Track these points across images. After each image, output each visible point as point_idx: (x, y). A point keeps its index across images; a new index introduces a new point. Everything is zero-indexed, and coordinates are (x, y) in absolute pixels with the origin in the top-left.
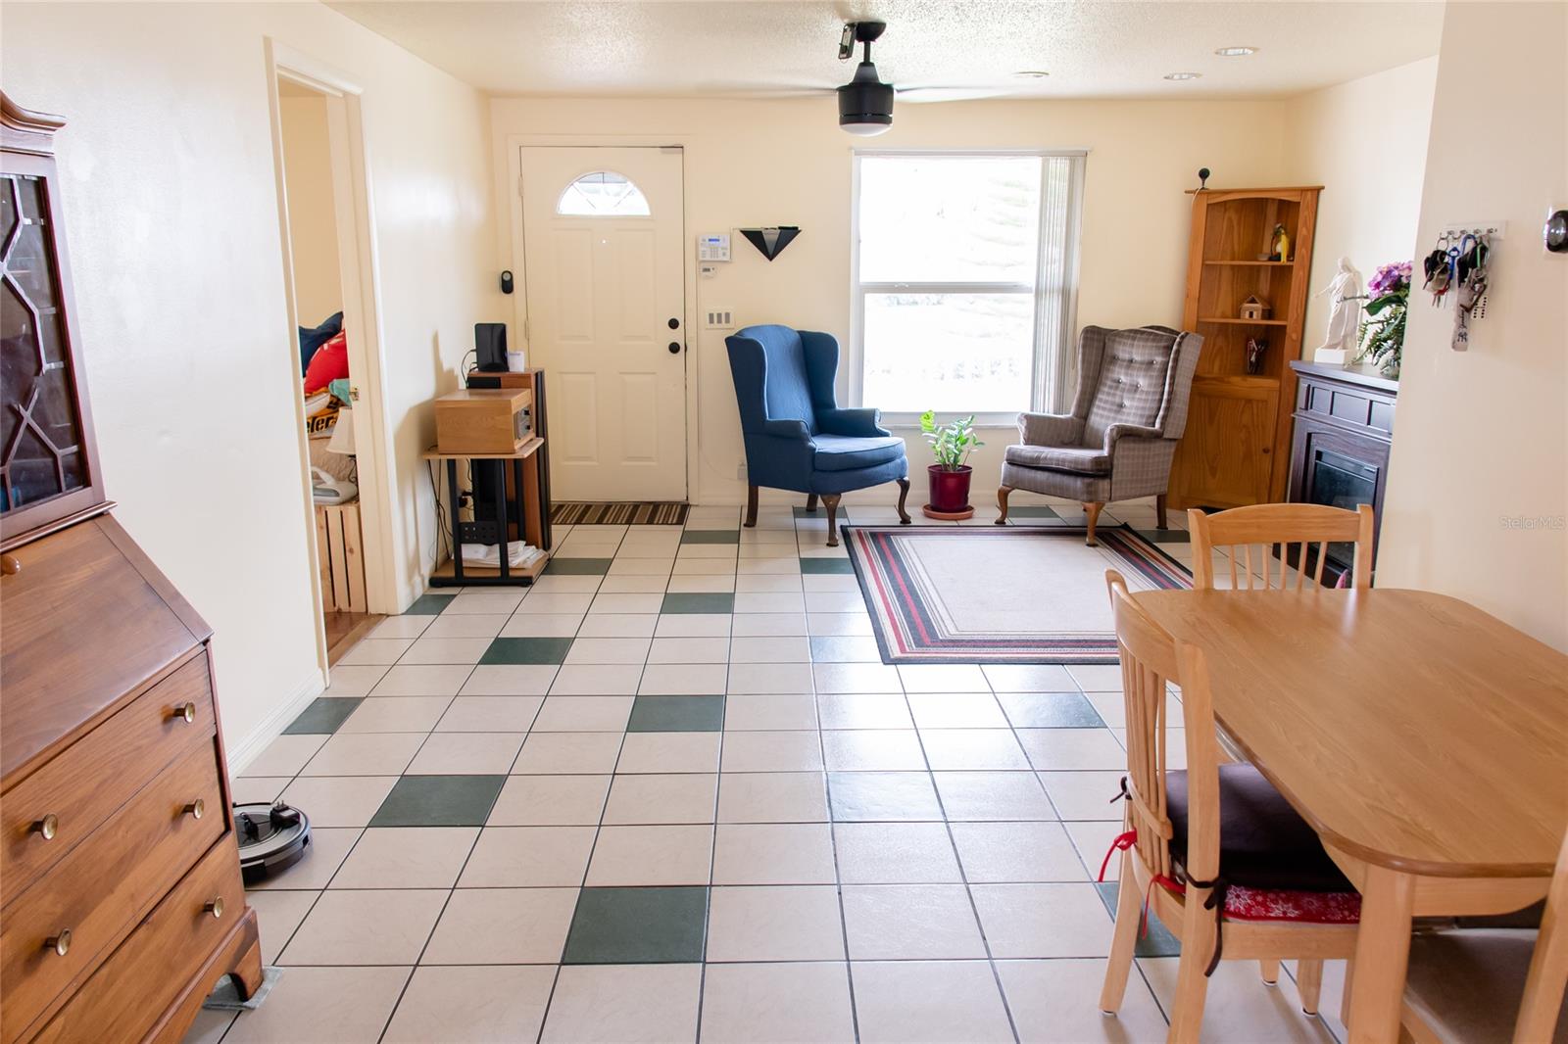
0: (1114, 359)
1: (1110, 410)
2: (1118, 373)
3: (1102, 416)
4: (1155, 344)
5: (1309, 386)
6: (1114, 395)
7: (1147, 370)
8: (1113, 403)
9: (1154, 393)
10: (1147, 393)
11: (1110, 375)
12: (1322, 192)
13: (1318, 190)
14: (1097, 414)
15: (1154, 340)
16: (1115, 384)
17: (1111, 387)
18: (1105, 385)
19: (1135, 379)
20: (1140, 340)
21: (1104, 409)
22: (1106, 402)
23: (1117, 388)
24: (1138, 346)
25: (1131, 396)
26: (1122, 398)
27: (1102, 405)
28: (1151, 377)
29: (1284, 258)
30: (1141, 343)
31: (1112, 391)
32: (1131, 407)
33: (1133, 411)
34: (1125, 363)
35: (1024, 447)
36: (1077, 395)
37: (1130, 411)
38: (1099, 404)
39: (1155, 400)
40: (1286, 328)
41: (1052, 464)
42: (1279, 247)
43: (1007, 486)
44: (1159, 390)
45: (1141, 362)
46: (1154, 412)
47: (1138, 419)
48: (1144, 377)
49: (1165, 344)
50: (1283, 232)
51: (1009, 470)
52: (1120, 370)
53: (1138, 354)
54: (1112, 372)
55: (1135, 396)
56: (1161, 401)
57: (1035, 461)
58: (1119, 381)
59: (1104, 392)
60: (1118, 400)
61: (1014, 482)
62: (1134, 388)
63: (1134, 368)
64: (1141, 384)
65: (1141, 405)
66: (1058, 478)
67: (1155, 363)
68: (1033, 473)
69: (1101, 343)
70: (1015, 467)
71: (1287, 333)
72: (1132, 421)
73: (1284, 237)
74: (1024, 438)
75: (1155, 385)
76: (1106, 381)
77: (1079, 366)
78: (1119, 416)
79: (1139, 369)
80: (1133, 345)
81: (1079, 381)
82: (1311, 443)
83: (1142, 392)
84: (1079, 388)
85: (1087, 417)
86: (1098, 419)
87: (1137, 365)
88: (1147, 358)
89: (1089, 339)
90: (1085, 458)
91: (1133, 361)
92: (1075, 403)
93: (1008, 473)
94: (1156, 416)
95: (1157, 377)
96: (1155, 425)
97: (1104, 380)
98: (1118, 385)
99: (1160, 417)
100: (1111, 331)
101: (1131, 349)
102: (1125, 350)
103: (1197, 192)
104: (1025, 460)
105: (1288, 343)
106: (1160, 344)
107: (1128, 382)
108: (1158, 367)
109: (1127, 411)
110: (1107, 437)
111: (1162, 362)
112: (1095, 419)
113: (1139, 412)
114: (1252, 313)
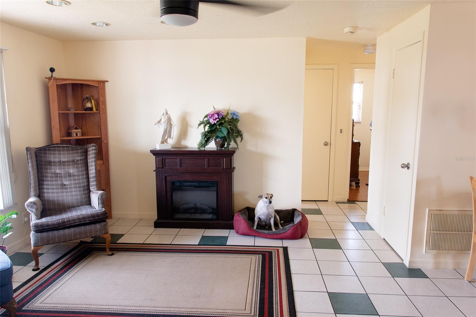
0: (50, 163)
1: (56, 189)
2: (54, 169)
3: (53, 193)
4: (75, 152)
5: (163, 158)
6: (57, 180)
7: (73, 165)
8: (57, 185)
9: (82, 175)
10: (78, 176)
11: (49, 171)
12: (106, 84)
13: (104, 82)
14: (47, 193)
15: (73, 150)
16: (54, 175)
17: (52, 177)
18: (46, 177)
19: (67, 170)
20: (64, 150)
21: (53, 189)
22: (53, 185)
23: (57, 177)
25: (68, 179)
26: (62, 181)
27: (50, 187)
28: (77, 168)
29: (94, 109)
30: (66, 152)
31: (54, 179)
32: (70, 184)
33: (73, 186)
34: (57, 164)
35: (44, 220)
36: (32, 185)
37: (70, 186)
38: (47, 187)
39: (84, 178)
40: (100, 138)
41: (76, 222)
42: (89, 105)
43: (39, 246)
44: (85, 173)
45: (67, 162)
46: (86, 184)
47: (78, 189)
48: (72, 168)
49: (81, 151)
50: (92, 98)
51: (39, 236)
52: (55, 167)
53: (65, 158)
54: (50, 169)
55: (71, 178)
56: (88, 178)
57: (62, 225)
58: (56, 173)
59: (48, 180)
60: (59, 183)
61: (46, 242)
62: (67, 175)
63: (64, 165)
64: (71, 172)
65: (77, 182)
66: (82, 228)
67: (75, 160)
68: (61, 232)
69: (34, 155)
70: (45, 232)
71: (102, 141)
72: (75, 191)
73: (92, 101)
74: (36, 216)
75: (82, 171)
76: (47, 175)
77: (30, 169)
78: (64, 190)
79: (68, 165)
80: (60, 154)
81: (32, 177)
82: (167, 180)
83: (74, 176)
84: (32, 182)
85: (40, 195)
86: (51, 195)
87: (66, 164)
88: (71, 159)
89: (30, 154)
90: (98, 213)
91: (62, 161)
92: (32, 189)
93: (40, 238)
94: (88, 185)
95: (81, 167)
96: (91, 190)
97: (44, 175)
98: (57, 175)
99: (93, 185)
100: (36, 148)
101: (59, 156)
102: (54, 157)
103: (50, 79)
104: (54, 226)
105: (103, 144)
106: (78, 151)
107: (63, 172)
108: (80, 162)
109: (68, 187)
110: (99, 199)
111: (81, 160)
112: (48, 195)
113: (77, 185)
114: (77, 134)
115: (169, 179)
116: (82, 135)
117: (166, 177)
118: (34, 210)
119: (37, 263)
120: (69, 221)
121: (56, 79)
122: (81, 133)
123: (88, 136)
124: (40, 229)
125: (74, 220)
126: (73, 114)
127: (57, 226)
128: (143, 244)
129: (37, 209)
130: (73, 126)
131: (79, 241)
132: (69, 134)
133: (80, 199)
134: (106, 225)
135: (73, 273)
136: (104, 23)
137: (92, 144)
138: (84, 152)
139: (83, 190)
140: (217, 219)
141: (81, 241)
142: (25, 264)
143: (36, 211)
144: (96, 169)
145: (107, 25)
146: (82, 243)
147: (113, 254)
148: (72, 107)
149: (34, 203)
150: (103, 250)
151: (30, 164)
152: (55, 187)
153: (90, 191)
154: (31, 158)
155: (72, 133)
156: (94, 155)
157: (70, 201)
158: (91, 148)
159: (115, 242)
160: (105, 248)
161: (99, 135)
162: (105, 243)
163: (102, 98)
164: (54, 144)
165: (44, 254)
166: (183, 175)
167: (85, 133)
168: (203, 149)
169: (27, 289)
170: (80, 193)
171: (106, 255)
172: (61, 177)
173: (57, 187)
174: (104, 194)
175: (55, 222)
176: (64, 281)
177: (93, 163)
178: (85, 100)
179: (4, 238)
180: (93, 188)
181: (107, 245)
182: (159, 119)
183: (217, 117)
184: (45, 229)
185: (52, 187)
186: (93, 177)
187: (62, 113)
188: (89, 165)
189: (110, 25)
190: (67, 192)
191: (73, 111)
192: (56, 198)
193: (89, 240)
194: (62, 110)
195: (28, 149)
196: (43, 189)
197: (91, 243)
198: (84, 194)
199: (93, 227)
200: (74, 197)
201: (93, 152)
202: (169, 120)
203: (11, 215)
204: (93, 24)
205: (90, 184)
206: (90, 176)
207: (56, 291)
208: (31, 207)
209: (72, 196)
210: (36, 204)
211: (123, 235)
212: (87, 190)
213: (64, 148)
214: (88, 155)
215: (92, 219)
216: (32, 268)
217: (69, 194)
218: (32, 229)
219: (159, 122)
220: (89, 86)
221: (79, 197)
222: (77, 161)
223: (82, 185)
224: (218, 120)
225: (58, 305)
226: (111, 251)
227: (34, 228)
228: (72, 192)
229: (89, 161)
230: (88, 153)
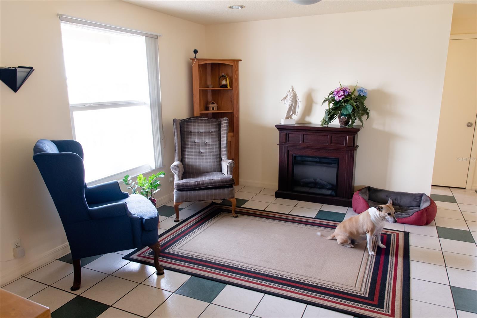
0: (191, 133)
1: (195, 155)
2: (194, 138)
3: (192, 159)
4: (211, 124)
5: (286, 133)
6: (195, 148)
7: (209, 135)
8: (195, 152)
9: (216, 145)
10: (212, 145)
11: (189, 140)
12: (240, 62)
13: (238, 61)
14: (188, 158)
15: (209, 123)
16: (193, 144)
17: (192, 145)
18: (188, 145)
19: (204, 140)
20: (202, 123)
21: (192, 155)
22: (192, 152)
24: (202, 126)
25: (204, 147)
26: (199, 149)
27: (190, 153)
28: (212, 138)
29: (229, 86)
30: (203, 124)
31: (193, 147)
32: (206, 152)
33: (208, 154)
34: (196, 134)
35: (184, 181)
36: (177, 151)
37: (206, 154)
38: (188, 153)
39: (217, 148)
40: (233, 112)
41: (209, 186)
42: (224, 82)
43: (180, 202)
44: (218, 143)
45: (205, 133)
46: (218, 153)
47: (212, 157)
48: (208, 138)
49: (215, 124)
50: (227, 76)
51: (180, 194)
52: (195, 137)
53: (202, 129)
54: (191, 138)
55: (206, 147)
56: (220, 148)
57: (197, 186)
58: (195, 142)
59: (189, 148)
60: (197, 150)
61: (185, 199)
62: (204, 144)
63: (202, 135)
64: (207, 142)
65: (211, 150)
66: (213, 191)
67: (211, 132)
68: (197, 192)
69: (179, 126)
70: (184, 191)
71: (233, 115)
72: (209, 159)
73: (227, 79)
74: (178, 177)
75: (215, 141)
76: (188, 143)
77: (176, 138)
78: (201, 157)
79: (205, 136)
80: (199, 126)
81: (177, 144)
82: (289, 154)
83: (209, 145)
84: (177, 148)
85: (182, 160)
86: (190, 160)
87: (203, 134)
88: (207, 130)
89: (176, 125)
90: (227, 179)
91: (200, 132)
92: (176, 155)
93: (180, 196)
94: (220, 154)
95: (215, 138)
96: (222, 158)
97: (186, 143)
98: (195, 144)
99: (224, 154)
100: (181, 120)
101: (198, 127)
102: (195, 128)
103: (193, 59)
104: (191, 187)
105: (235, 118)
106: (213, 124)
107: (200, 142)
108: (214, 133)
109: (204, 154)
110: (228, 167)
111: (215, 131)
112: (188, 160)
113: (211, 154)
114: (213, 108)
115: (291, 153)
116: (218, 110)
117: (288, 151)
118: (177, 172)
119: (178, 216)
120: (203, 184)
121: (199, 60)
122: (217, 107)
123: (222, 110)
124: (181, 188)
125: (207, 183)
126: (211, 91)
127: (193, 187)
128: (264, 211)
129: (179, 172)
130: (211, 101)
131: (210, 202)
132: (207, 109)
133: (213, 165)
134: (233, 190)
135: (204, 228)
136: (239, 6)
137: (225, 118)
138: (218, 125)
139: (216, 158)
140: (336, 196)
141: (212, 202)
142: (169, 215)
143: (179, 173)
144: (227, 140)
145: (242, 7)
146: (213, 203)
147: (237, 217)
148: (211, 84)
149: (177, 166)
150: (230, 212)
151: (176, 134)
152: (194, 154)
153: (221, 160)
154: (177, 128)
155: (210, 108)
156: (226, 127)
157: (205, 167)
158: (224, 121)
159: (240, 206)
160: (231, 210)
161: (231, 110)
162: (231, 206)
163: (236, 76)
164: (195, 117)
165: (183, 209)
166: (306, 151)
167: (220, 108)
168: (326, 126)
169: (169, 236)
170: (214, 160)
171: (231, 216)
172: (199, 146)
173: (195, 154)
174: (232, 163)
175: (193, 184)
176: (197, 234)
177: (225, 134)
178: (221, 78)
179: (154, 192)
180: (224, 157)
181: (233, 208)
182: (285, 96)
183: (343, 94)
184: (184, 189)
185: (192, 154)
186: (224, 147)
187: (202, 90)
188: (221, 136)
189: (245, 7)
190: (203, 159)
191: (211, 88)
192: (194, 163)
193: (219, 202)
194: (202, 87)
195: (174, 121)
196: (184, 155)
197: (220, 204)
198: (216, 162)
199: (221, 191)
200: (208, 164)
201: (226, 125)
202: (295, 97)
203: (160, 175)
204: (230, 7)
205: (222, 153)
206: (222, 146)
207: (190, 241)
208: (175, 169)
209: (207, 162)
210: (179, 167)
211: (248, 201)
212: (219, 159)
213: (203, 120)
214: (221, 127)
215: (221, 184)
216: (174, 219)
217: (205, 161)
218: (175, 188)
219: (285, 98)
220: (225, 65)
221: (212, 164)
222: (212, 132)
223: (215, 154)
224: (343, 97)
225: (191, 253)
226: (236, 213)
227: (176, 187)
228: (206, 159)
229: (221, 133)
230: (222, 126)
